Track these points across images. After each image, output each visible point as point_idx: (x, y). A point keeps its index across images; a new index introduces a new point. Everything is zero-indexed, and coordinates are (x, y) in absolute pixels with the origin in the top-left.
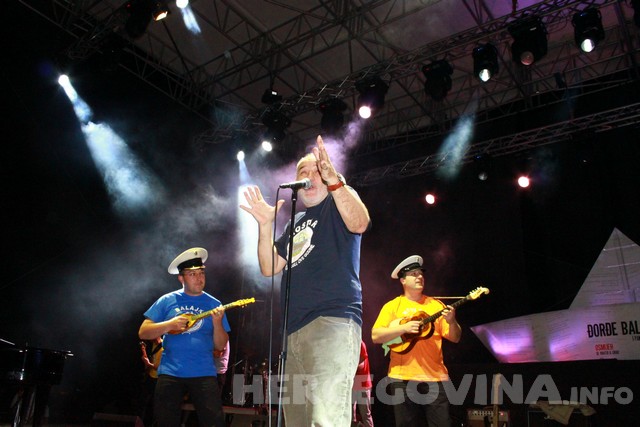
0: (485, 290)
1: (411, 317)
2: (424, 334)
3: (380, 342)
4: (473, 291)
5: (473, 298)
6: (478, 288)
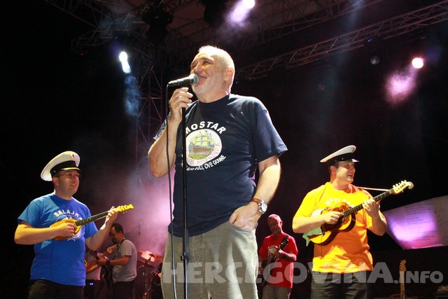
0: (409, 184)
1: (334, 207)
2: (344, 227)
3: (301, 232)
4: (397, 185)
5: (396, 192)
6: (402, 182)
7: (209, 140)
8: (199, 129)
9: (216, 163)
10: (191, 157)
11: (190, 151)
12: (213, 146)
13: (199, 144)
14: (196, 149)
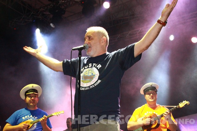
0: (187, 102)
2: (154, 126)
3: (131, 130)
4: (181, 103)
5: (181, 107)
6: (184, 102)
7: (93, 72)
8: (88, 67)
9: (96, 85)
10: (83, 82)
11: (82, 78)
12: (94, 75)
13: (87, 75)
14: (86, 78)
